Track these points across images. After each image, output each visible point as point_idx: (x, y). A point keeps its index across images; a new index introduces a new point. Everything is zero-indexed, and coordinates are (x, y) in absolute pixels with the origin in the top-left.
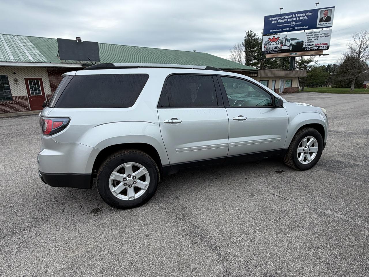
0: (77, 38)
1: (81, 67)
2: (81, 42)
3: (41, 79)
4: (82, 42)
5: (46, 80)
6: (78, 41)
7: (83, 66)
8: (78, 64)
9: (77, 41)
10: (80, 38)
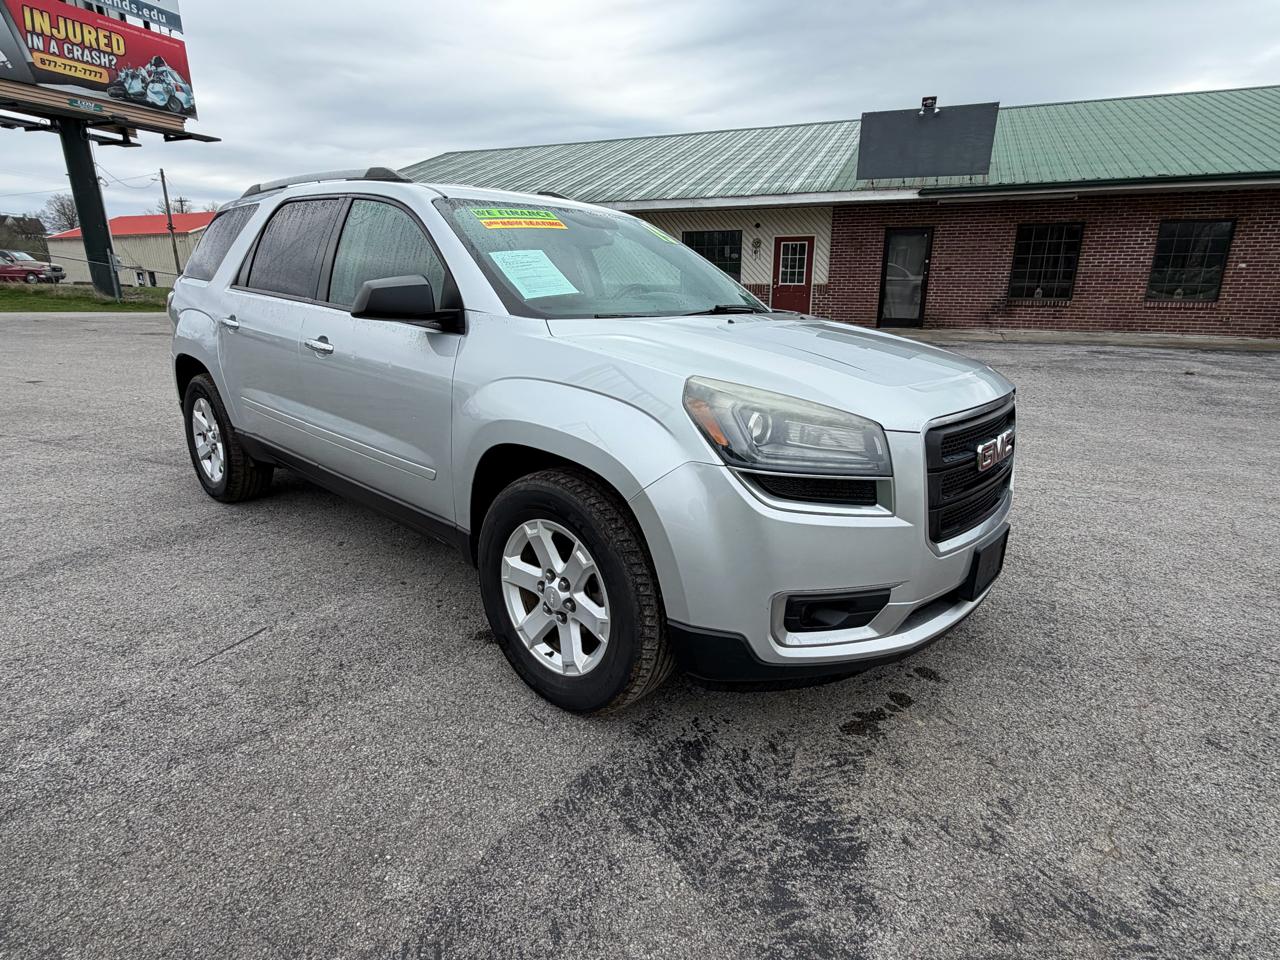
0: (925, 99)
1: (916, 197)
2: (934, 109)
3: (811, 240)
4: (937, 110)
5: (824, 242)
6: (922, 112)
7: (920, 194)
8: (910, 188)
9: (920, 110)
10: (934, 99)
